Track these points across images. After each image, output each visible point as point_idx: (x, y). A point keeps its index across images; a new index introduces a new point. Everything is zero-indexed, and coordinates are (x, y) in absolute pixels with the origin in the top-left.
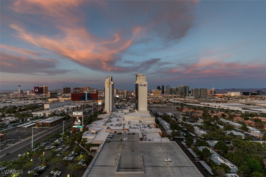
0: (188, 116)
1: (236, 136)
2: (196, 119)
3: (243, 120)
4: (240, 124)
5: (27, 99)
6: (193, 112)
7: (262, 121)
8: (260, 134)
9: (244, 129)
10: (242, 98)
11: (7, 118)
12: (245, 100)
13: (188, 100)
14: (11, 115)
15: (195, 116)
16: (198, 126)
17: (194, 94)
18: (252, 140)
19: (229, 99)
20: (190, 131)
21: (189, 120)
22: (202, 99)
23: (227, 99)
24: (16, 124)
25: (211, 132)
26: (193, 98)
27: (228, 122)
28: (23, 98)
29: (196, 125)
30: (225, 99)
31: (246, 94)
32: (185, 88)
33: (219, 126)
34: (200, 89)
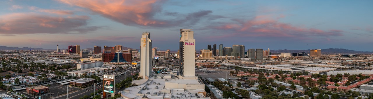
0: (243, 80)
1: (286, 95)
2: (252, 84)
3: (292, 79)
4: (290, 83)
5: (63, 58)
6: (249, 76)
7: (305, 78)
8: (303, 90)
9: (293, 87)
10: (292, 59)
11: (50, 74)
12: (294, 61)
13: (243, 62)
14: (52, 72)
15: (251, 81)
16: (253, 91)
17: (250, 56)
18: (298, 96)
19: (282, 60)
20: (245, 97)
21: (244, 85)
22: (258, 61)
23: (280, 60)
24: (56, 80)
25: (265, 96)
26: (249, 60)
27: (280, 83)
28: (61, 56)
29: (251, 90)
30: (279, 60)
31: (294, 55)
32: (241, 48)
33: (273, 88)
34: (257, 49)
